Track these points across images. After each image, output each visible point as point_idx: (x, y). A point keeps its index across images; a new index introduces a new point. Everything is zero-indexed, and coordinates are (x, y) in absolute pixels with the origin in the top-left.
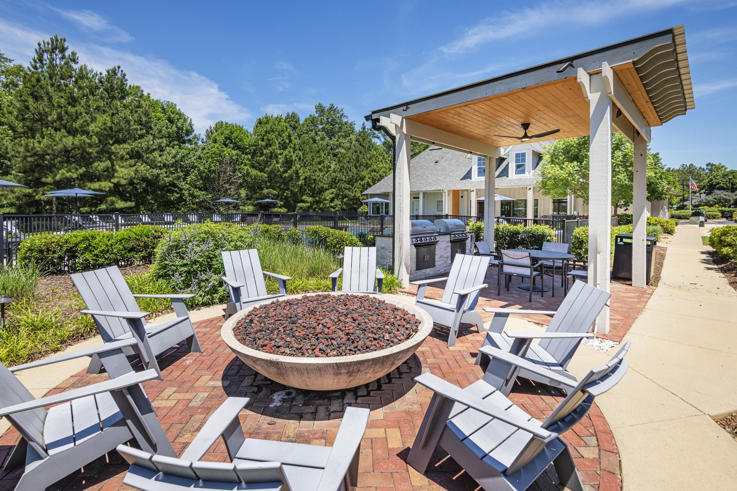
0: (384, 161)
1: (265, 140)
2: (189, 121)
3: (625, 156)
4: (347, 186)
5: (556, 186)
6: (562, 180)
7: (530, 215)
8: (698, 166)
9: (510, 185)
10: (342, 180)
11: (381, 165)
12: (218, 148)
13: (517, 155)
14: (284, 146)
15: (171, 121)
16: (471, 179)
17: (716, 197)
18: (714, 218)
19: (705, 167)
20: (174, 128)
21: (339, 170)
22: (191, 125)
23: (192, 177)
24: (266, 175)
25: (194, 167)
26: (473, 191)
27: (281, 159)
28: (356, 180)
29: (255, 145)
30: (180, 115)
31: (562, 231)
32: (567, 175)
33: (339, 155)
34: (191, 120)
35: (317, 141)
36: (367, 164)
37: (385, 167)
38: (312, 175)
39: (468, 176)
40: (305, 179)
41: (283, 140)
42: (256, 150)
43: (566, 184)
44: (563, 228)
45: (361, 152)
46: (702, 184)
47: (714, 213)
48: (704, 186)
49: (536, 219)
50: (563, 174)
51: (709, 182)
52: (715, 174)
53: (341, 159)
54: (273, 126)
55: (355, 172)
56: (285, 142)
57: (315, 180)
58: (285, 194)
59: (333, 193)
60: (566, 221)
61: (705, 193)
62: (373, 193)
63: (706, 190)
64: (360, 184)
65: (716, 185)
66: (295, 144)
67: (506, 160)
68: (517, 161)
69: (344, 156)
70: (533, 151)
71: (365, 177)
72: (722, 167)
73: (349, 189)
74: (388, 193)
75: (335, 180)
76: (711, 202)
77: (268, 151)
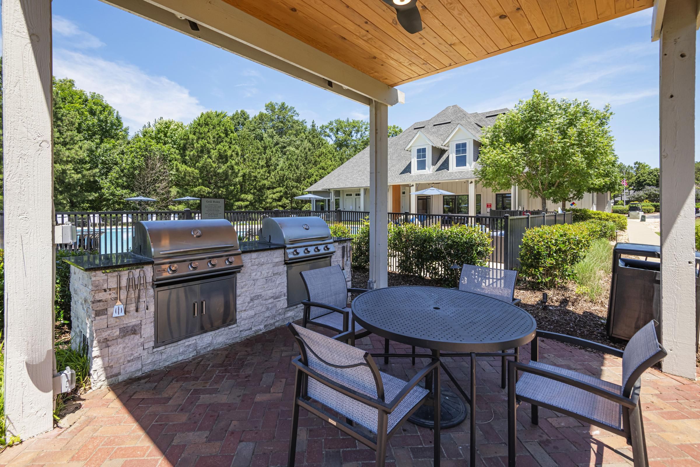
0: (333, 159)
1: (197, 134)
2: (115, 114)
3: (580, 134)
4: (295, 184)
5: (496, 174)
6: (505, 166)
7: (472, 212)
8: (627, 165)
9: (450, 178)
10: (290, 178)
11: (329, 163)
12: (144, 142)
13: (458, 146)
14: (218, 141)
15: (92, 113)
16: (410, 173)
17: (647, 192)
18: (649, 212)
19: (633, 166)
20: (96, 121)
21: (287, 168)
22: (118, 118)
23: (113, 174)
24: (197, 171)
25: (116, 164)
26: (413, 186)
27: (214, 153)
28: (304, 178)
29: (184, 139)
30: (105, 108)
31: (503, 232)
32: (510, 160)
33: (288, 153)
34: (118, 113)
35: (264, 139)
36: (316, 161)
37: (333, 165)
38: (253, 172)
39: (408, 169)
40: (244, 176)
41: (218, 134)
42: (187, 144)
43: (508, 170)
44: (506, 228)
45: (309, 150)
46: (631, 181)
47: (649, 208)
48: (633, 183)
49: (479, 215)
50: (504, 158)
51: (637, 179)
52: (642, 172)
53: (290, 156)
54: (208, 119)
55: (302, 170)
56: (220, 137)
57: (256, 177)
58: (220, 192)
59: (281, 191)
60: (510, 218)
61: (633, 189)
62: (316, 190)
63: (634, 187)
64: (307, 182)
65: (643, 182)
66: (231, 139)
67: (447, 153)
68: (458, 152)
69: (293, 154)
70: (474, 141)
71: (313, 175)
72: (647, 166)
73: (297, 187)
74: (329, 190)
75: (283, 178)
76: (643, 198)
77: (199, 145)
